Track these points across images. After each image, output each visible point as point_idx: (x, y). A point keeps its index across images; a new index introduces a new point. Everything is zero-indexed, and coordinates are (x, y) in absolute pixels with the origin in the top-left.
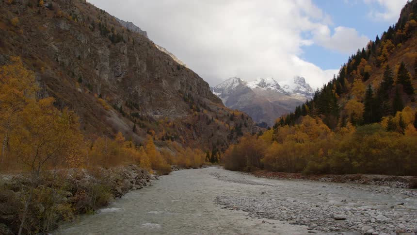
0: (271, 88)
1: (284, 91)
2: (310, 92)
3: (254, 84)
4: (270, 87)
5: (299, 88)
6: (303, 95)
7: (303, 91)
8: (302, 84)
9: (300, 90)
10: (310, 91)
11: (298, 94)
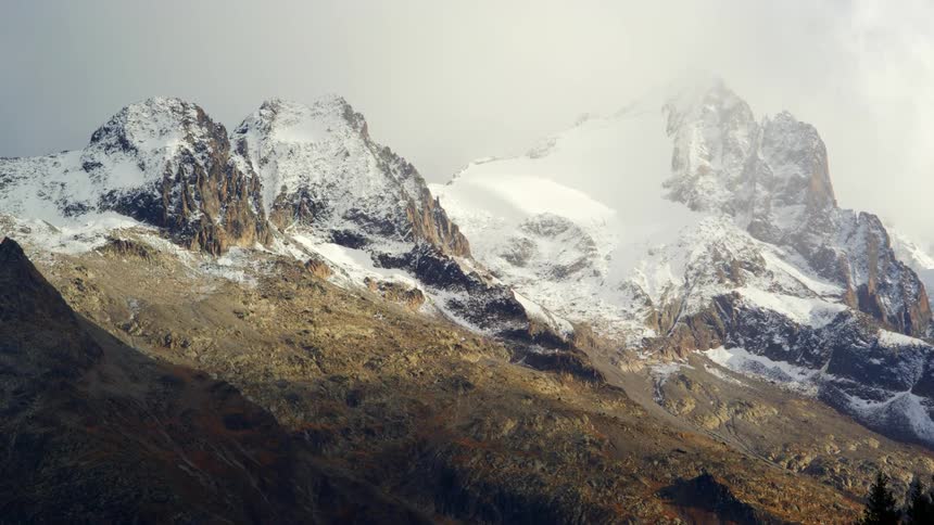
0: (335, 254)
1: (512, 310)
2: (890, 338)
3: (84, 189)
4: (307, 242)
5: (732, 271)
6: (797, 378)
7: (799, 312)
8: (783, 219)
9: (754, 295)
10: (903, 323)
11: (720, 355)
